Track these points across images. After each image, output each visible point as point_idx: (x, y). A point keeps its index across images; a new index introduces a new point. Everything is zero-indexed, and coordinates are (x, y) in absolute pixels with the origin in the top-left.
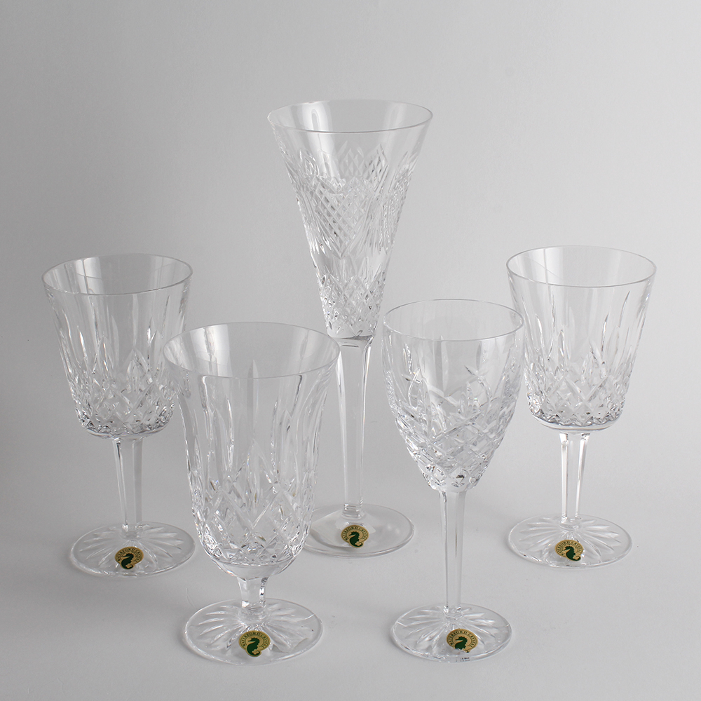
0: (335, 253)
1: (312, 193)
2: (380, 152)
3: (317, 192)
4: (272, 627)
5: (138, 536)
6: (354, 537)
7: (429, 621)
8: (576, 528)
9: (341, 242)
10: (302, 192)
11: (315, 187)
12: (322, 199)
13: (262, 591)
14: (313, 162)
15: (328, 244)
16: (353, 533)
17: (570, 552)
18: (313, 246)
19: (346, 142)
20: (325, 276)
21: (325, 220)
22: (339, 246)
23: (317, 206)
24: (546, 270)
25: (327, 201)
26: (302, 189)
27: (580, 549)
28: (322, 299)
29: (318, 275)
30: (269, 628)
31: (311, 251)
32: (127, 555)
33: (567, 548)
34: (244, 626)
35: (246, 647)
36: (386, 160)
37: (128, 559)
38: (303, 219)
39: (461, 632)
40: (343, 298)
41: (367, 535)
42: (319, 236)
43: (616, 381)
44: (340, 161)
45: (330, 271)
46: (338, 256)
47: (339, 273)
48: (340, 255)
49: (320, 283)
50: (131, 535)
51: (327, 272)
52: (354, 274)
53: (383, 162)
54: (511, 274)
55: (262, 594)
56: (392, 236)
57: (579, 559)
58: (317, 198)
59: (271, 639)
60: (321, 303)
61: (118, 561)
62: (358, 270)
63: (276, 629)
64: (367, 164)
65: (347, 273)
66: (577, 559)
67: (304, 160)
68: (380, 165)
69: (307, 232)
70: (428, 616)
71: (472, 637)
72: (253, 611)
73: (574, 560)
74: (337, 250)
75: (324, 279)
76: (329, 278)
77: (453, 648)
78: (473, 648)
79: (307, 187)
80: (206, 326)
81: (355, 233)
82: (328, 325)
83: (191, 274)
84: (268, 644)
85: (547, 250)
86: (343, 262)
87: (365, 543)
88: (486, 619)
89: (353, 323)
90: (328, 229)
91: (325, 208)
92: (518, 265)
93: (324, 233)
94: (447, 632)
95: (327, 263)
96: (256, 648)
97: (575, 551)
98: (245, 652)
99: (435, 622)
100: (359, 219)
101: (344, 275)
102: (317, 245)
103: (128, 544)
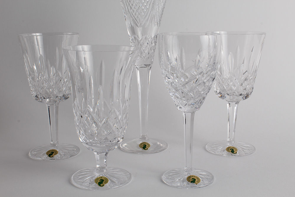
4: (110, 175)
5: (56, 146)
6: (144, 146)
7: (177, 173)
8: (233, 142)
13: (105, 161)
16: (144, 145)
17: (232, 151)
27: (236, 150)
30: (109, 176)
32: (51, 152)
33: (231, 149)
34: (97, 175)
35: (98, 183)
37: (51, 154)
39: (193, 176)
41: (150, 146)
43: (251, 77)
45: (135, 34)
48: (139, 26)
50: (54, 145)
55: (105, 162)
56: (160, 20)
57: (236, 153)
59: (109, 180)
61: (47, 154)
63: (112, 176)
66: (235, 153)
70: (177, 171)
71: (198, 178)
72: (101, 169)
73: (234, 153)
74: (138, 24)
77: (190, 183)
78: (198, 183)
84: (108, 182)
87: (149, 148)
88: (202, 172)
94: (186, 177)
96: (102, 183)
97: (234, 150)
98: (97, 185)
99: (180, 173)
103: (52, 148)
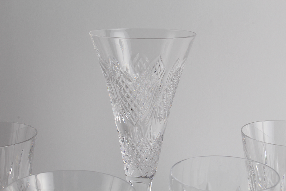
0: (131, 122)
1: (117, 82)
2: (160, 60)
3: (120, 81)
9: (136, 115)
10: (110, 82)
11: (119, 78)
12: (124, 86)
14: (117, 65)
15: (127, 116)
18: (117, 118)
19: (139, 53)
20: (124, 137)
21: (126, 101)
22: (134, 118)
23: (120, 91)
24: (264, 134)
25: (127, 87)
26: (110, 79)
28: (122, 153)
29: (120, 137)
31: (115, 121)
36: (164, 65)
38: (111, 100)
40: (135, 152)
42: (121, 111)
44: (135, 66)
45: (128, 134)
46: (133, 124)
47: (133, 136)
48: (135, 123)
49: (121, 141)
51: (125, 135)
52: (143, 136)
53: (162, 66)
54: (244, 135)
56: (169, 112)
58: (120, 85)
60: (121, 155)
62: (145, 133)
64: (152, 68)
65: (138, 136)
67: (112, 64)
68: (160, 68)
69: (113, 109)
74: (132, 120)
75: (124, 139)
76: (127, 139)
79: (114, 78)
80: (36, 174)
81: (145, 109)
82: (125, 169)
83: (36, 135)
85: (265, 123)
86: (136, 129)
89: (142, 168)
90: (127, 106)
91: (125, 92)
92: (247, 130)
93: (124, 110)
95: (125, 128)
100: (148, 100)
101: (136, 136)
102: (119, 117)
